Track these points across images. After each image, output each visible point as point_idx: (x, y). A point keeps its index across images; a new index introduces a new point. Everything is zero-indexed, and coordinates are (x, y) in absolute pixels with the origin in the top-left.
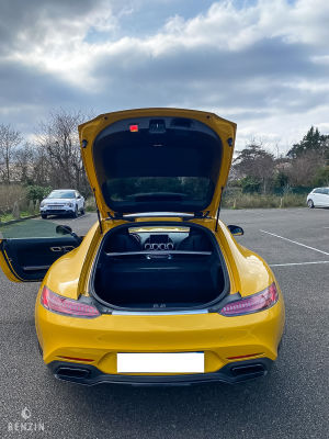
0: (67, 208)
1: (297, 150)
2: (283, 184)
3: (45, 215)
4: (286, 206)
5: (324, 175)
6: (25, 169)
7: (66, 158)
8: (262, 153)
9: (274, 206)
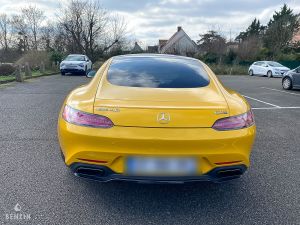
0: (79, 68)
1: (243, 36)
2: (232, 59)
3: (64, 72)
4: (234, 73)
5: (262, 53)
6: (48, 41)
7: (78, 34)
8: (218, 37)
9: (225, 73)
